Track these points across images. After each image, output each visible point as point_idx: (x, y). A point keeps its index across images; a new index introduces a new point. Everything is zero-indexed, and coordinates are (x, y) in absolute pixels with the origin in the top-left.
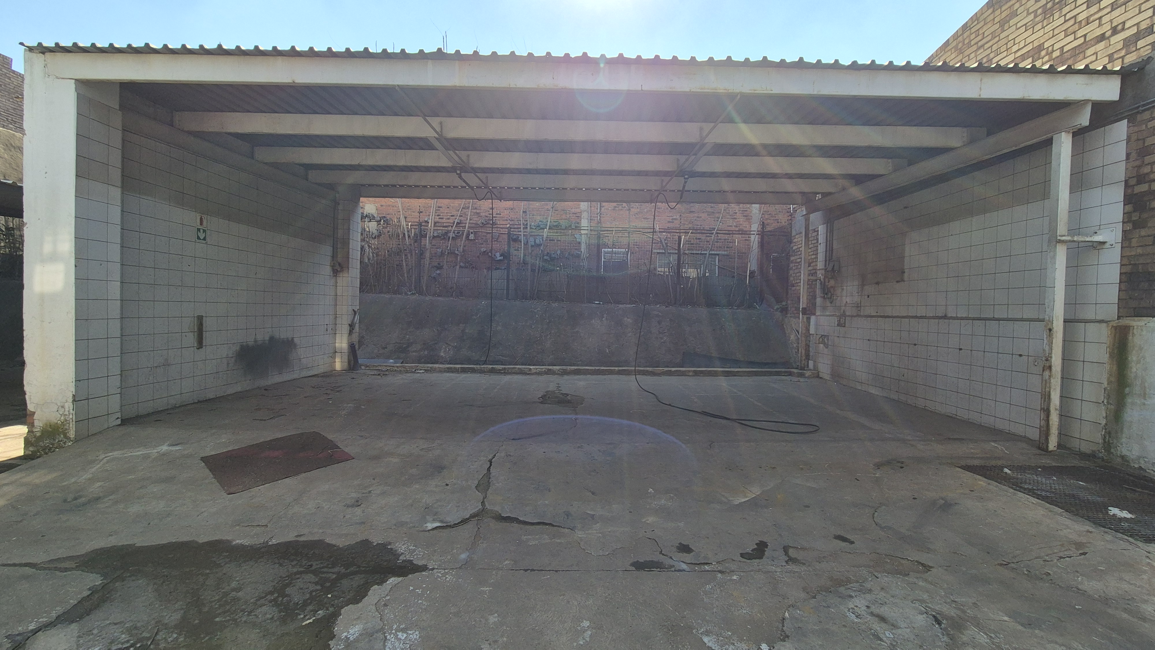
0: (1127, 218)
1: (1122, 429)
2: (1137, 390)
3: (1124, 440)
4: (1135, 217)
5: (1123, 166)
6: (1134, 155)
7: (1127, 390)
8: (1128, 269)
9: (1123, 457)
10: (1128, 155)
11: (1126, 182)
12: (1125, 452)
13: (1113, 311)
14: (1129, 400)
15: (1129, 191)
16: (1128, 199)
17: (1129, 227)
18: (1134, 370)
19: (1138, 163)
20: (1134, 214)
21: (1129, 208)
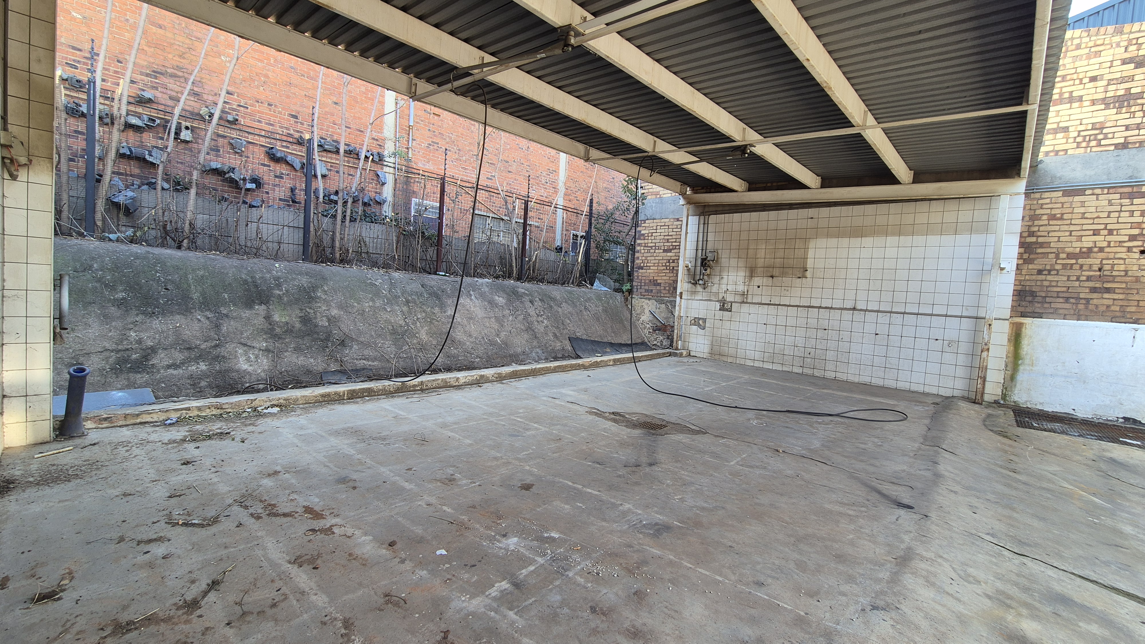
0: (1020, 256)
1: (1015, 385)
2: (1027, 361)
3: (1016, 392)
4: (1026, 256)
5: (1020, 223)
6: (1027, 218)
7: (1020, 362)
8: (1019, 288)
9: (1015, 402)
10: (1023, 217)
11: (1021, 233)
12: (1017, 399)
13: (1007, 314)
14: (1021, 368)
15: (1023, 240)
16: (1022, 245)
17: (1021, 262)
18: (1025, 349)
19: (1030, 223)
20: (1024, 255)
21: (1022, 250)
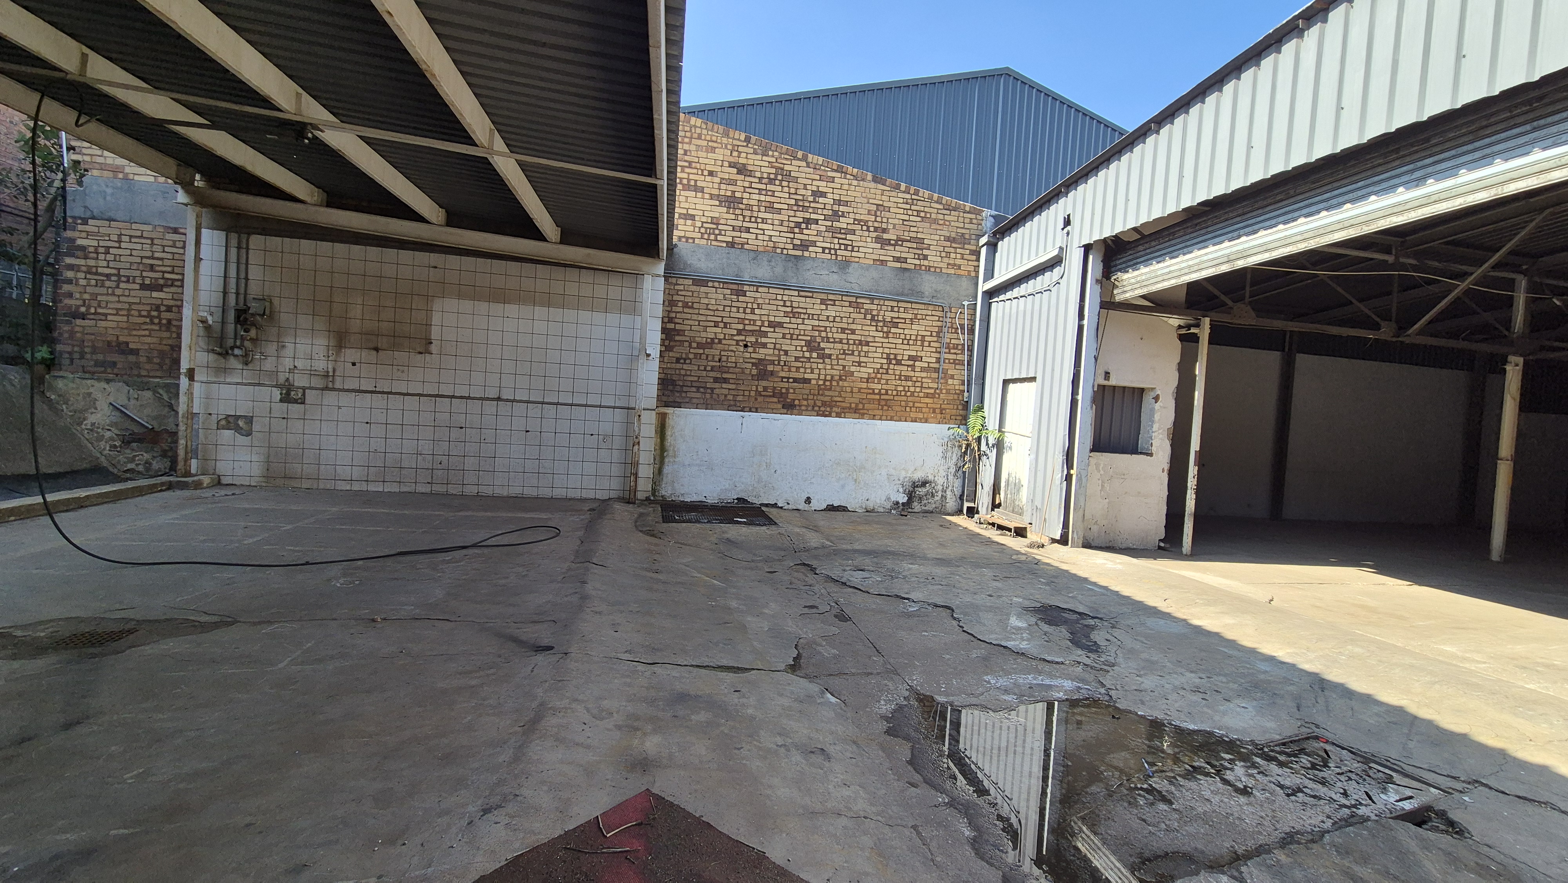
0: (663, 343)
1: (662, 479)
2: (671, 453)
3: (663, 485)
4: (667, 343)
5: (661, 307)
7: (665, 454)
8: (662, 376)
9: (662, 496)
10: (663, 301)
11: (662, 318)
12: (664, 493)
13: (653, 403)
14: (667, 460)
15: (664, 325)
16: (664, 330)
17: (663, 349)
18: (669, 441)
19: (669, 309)
20: (665, 341)
21: (664, 336)
